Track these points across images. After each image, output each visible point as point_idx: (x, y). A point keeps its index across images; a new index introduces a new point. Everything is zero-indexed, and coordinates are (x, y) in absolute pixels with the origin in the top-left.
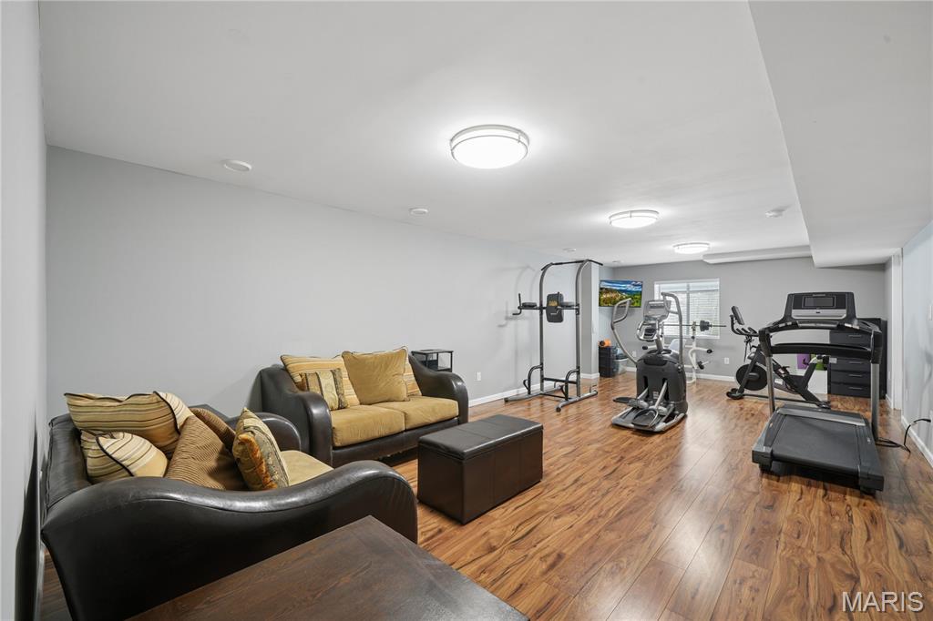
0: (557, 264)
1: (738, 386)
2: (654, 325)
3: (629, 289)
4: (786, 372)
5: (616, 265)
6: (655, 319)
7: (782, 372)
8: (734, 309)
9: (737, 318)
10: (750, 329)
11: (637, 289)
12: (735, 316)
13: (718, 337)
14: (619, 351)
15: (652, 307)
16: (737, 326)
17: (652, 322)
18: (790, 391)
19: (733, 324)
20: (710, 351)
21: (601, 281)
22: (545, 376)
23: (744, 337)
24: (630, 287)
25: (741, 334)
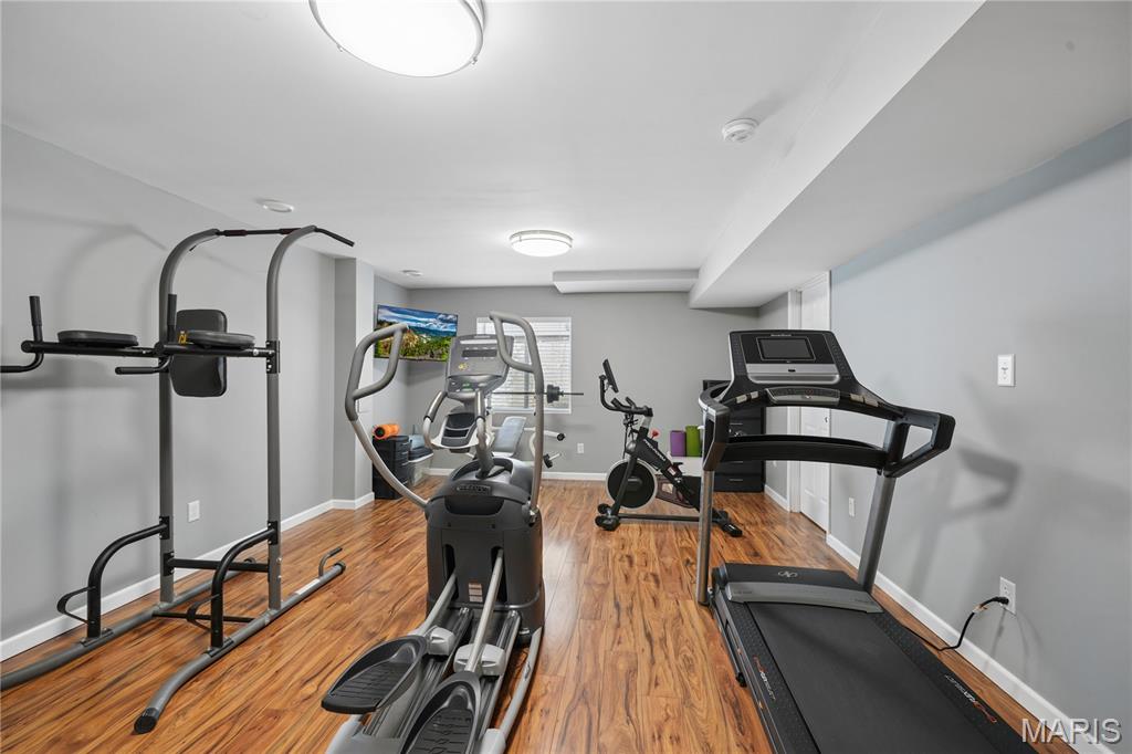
0: (228, 233)
1: (611, 502)
2: (470, 402)
3: (434, 327)
4: (679, 473)
5: (411, 280)
6: (474, 386)
7: (673, 473)
8: (606, 365)
9: (612, 382)
10: (628, 400)
11: (449, 328)
12: (608, 378)
13: (569, 410)
14: (415, 442)
15: (469, 353)
16: (610, 395)
17: (468, 394)
18: (682, 503)
19: (603, 391)
20: (561, 437)
21: (380, 307)
22: (177, 556)
23: (622, 415)
24: (434, 324)
25: (618, 409)
